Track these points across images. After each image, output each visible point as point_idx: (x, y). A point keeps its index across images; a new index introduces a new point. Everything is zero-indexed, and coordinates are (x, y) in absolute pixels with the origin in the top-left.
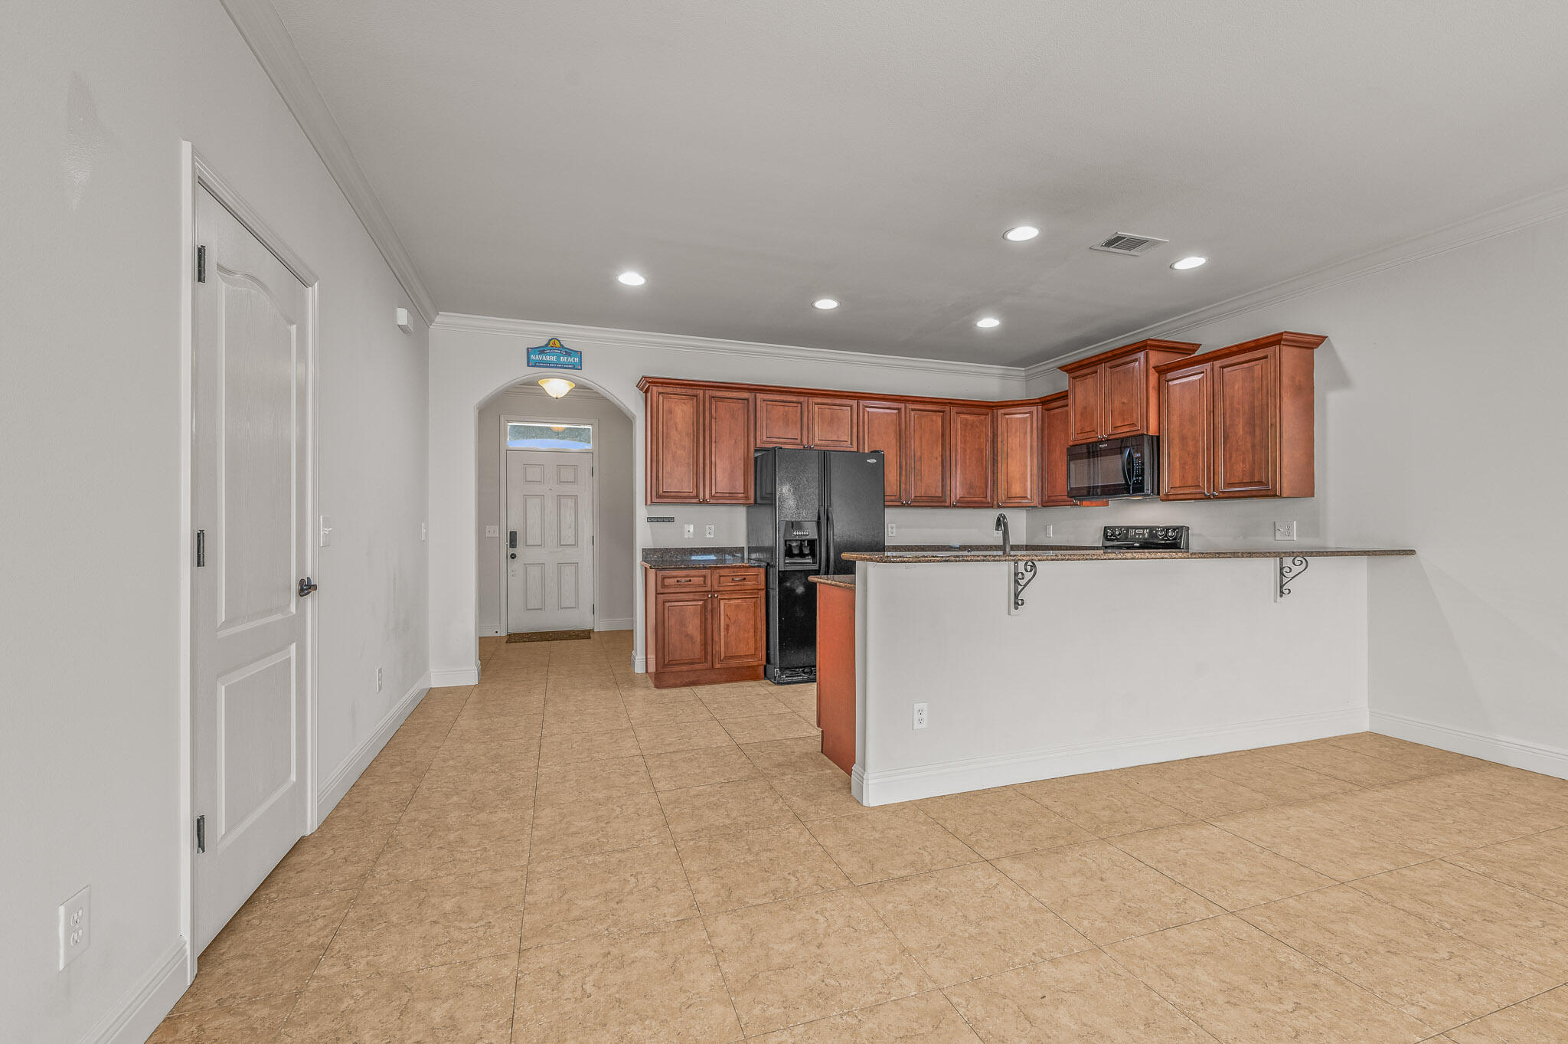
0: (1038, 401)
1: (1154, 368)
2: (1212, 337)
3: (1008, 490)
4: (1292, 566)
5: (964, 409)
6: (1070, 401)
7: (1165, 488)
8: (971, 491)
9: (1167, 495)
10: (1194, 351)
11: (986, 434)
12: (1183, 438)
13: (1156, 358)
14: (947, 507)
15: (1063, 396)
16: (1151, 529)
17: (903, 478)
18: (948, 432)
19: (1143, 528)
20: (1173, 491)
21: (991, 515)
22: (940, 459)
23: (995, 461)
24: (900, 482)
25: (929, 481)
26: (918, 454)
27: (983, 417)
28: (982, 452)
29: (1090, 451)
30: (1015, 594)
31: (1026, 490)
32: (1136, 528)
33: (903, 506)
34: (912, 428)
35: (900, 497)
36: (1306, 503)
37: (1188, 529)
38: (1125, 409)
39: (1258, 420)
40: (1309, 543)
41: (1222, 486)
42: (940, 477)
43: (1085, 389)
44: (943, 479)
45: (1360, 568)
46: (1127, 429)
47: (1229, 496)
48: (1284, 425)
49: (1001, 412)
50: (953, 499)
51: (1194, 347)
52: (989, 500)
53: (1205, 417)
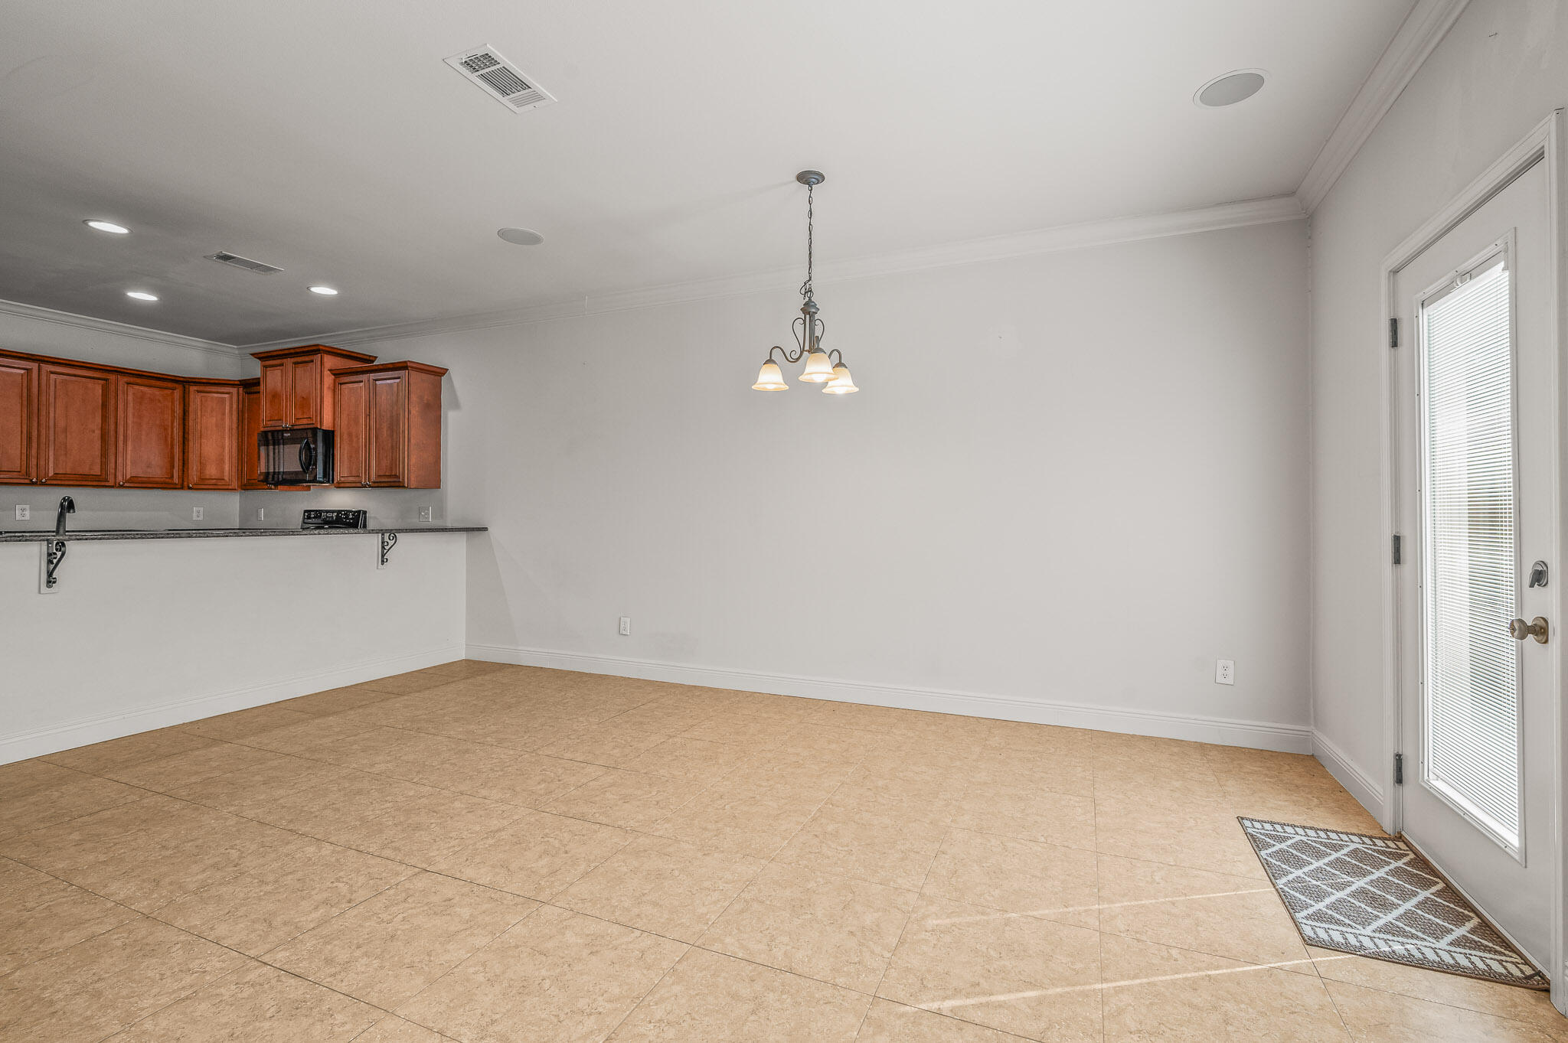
0: (239, 383)
1: (330, 370)
2: (386, 352)
3: (201, 471)
4: (389, 541)
5: (138, 380)
6: (262, 387)
7: (338, 478)
8: (149, 470)
9: (338, 483)
10: (373, 362)
11: (173, 411)
12: (350, 435)
13: (330, 362)
14: (112, 487)
15: (257, 382)
16: (339, 512)
17: (34, 452)
18: (112, 402)
19: (333, 512)
20: (342, 479)
22: (98, 433)
23: (185, 440)
24: (28, 457)
26: (61, 423)
27: (167, 392)
28: (166, 429)
29: (273, 438)
30: (48, 572)
31: (223, 472)
32: (327, 511)
33: (32, 484)
34: (52, 393)
35: (28, 474)
36: (436, 493)
37: (365, 513)
38: (304, 403)
39: (394, 426)
40: (439, 524)
41: (373, 477)
42: (98, 453)
43: (274, 380)
44: (104, 454)
45: (460, 541)
46: (305, 421)
47: (377, 485)
48: (413, 432)
49: (193, 388)
50: (120, 478)
51: (369, 359)
52: (176, 480)
53: (362, 420)
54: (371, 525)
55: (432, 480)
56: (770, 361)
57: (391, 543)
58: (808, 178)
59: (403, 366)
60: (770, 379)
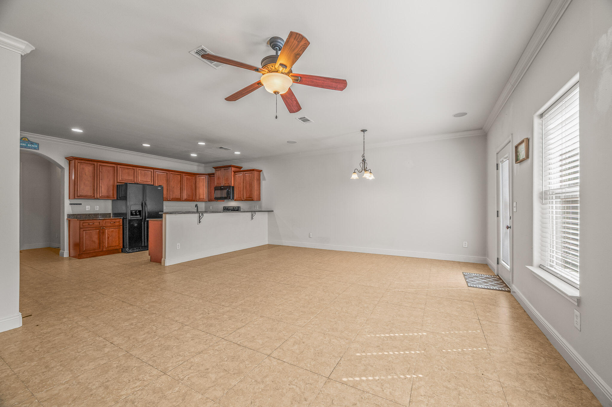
0: (208, 174)
1: (233, 171)
2: (246, 166)
3: (199, 197)
5: (187, 175)
6: (215, 175)
7: (235, 198)
8: (189, 197)
9: (235, 200)
11: (193, 182)
12: (238, 188)
13: (233, 169)
14: (182, 201)
15: (213, 174)
17: (169, 193)
18: (182, 180)
19: (232, 207)
21: (194, 204)
22: (179, 188)
23: (196, 189)
24: (167, 194)
25: (177, 194)
26: (173, 186)
27: (192, 177)
28: (192, 187)
29: (220, 188)
30: (199, 220)
31: (204, 197)
32: (230, 207)
33: (168, 200)
34: (171, 179)
35: (167, 198)
36: (259, 202)
37: (240, 207)
38: (227, 180)
39: (251, 185)
40: (260, 210)
41: (245, 198)
42: (180, 193)
43: (218, 173)
44: (181, 193)
45: (266, 214)
46: (227, 184)
47: (246, 200)
48: (255, 186)
49: (197, 176)
50: (183, 199)
51: (241, 168)
52: (194, 199)
53: (242, 183)
54: (241, 210)
55: (259, 199)
56: (355, 172)
57: (254, 214)
58: (364, 131)
59: (253, 170)
60: (355, 176)
